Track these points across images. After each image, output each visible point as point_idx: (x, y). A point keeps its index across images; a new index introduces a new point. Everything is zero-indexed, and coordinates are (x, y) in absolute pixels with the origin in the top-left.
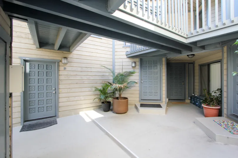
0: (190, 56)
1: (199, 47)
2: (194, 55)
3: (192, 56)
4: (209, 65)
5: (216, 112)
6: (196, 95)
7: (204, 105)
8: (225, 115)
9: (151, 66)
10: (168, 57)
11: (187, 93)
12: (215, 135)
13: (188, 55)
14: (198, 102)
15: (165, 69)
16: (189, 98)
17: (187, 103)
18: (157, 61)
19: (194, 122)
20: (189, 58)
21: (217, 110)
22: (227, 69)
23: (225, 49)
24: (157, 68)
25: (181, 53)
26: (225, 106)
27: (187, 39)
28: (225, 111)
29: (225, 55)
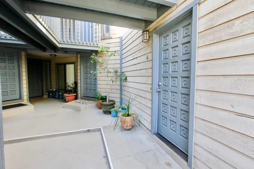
0: (53, 56)
1: (64, 51)
2: (56, 55)
3: (54, 56)
4: (65, 65)
5: (73, 97)
6: (54, 90)
7: (66, 94)
8: (79, 98)
9: (5, 59)
10: (28, 52)
11: (45, 89)
12: (80, 107)
13: (50, 55)
14: (57, 95)
15: (26, 65)
16: (47, 94)
17: (46, 98)
18: (13, 54)
19: (63, 107)
20: (51, 57)
21: (74, 96)
22: (80, 69)
23: (79, 56)
24: (13, 62)
25: (45, 51)
26: (79, 92)
27: (60, 44)
28: (79, 95)
29: (79, 60)
